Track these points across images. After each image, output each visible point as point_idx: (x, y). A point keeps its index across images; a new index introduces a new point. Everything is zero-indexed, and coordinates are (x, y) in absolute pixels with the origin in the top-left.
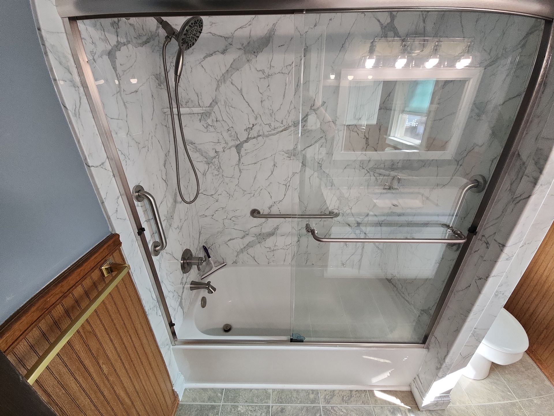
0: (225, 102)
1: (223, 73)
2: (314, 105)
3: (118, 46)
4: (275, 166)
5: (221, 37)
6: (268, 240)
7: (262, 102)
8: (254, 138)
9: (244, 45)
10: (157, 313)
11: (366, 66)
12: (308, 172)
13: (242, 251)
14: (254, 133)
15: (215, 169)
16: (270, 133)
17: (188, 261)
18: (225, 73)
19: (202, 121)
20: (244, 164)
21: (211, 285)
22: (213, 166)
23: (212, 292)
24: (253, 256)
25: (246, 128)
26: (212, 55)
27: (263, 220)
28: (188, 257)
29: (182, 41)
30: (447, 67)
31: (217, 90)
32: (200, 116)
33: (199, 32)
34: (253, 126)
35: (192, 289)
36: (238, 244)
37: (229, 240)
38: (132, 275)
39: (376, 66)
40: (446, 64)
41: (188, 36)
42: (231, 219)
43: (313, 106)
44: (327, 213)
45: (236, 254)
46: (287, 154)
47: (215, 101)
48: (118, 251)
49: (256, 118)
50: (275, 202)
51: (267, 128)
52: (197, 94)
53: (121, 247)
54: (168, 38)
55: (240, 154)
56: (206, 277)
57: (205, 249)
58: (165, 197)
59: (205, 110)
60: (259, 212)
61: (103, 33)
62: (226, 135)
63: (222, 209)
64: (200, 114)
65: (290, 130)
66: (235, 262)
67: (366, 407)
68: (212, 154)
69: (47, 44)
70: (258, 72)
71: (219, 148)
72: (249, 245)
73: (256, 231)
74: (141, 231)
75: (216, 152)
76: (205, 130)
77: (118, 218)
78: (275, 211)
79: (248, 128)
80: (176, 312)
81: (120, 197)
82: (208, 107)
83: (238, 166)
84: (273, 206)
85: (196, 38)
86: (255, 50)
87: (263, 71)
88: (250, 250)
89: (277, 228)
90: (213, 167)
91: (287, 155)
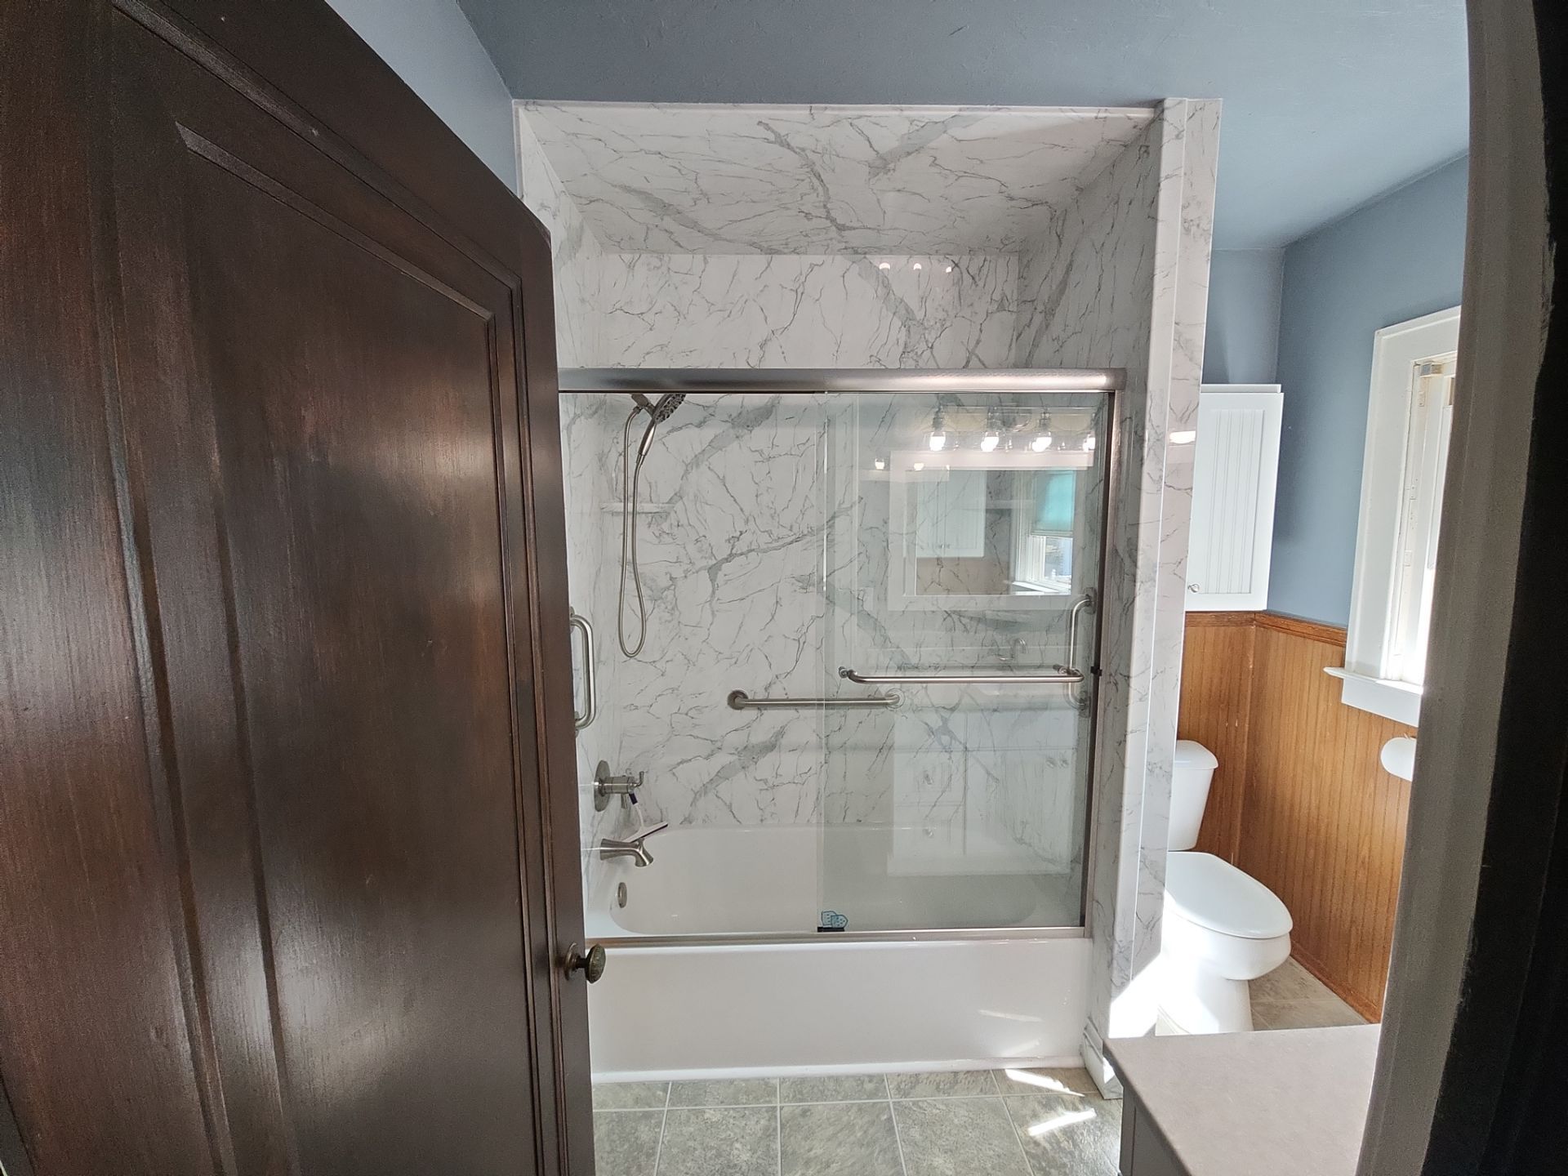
0: (695, 496)
4: (779, 606)
5: (698, 405)
6: (761, 762)
7: (757, 496)
8: (741, 554)
9: (733, 417)
11: (931, 446)
12: (840, 614)
13: (705, 789)
14: (741, 546)
15: (666, 610)
16: (770, 546)
17: (601, 785)
18: (699, 454)
19: (652, 525)
20: (721, 601)
21: (644, 849)
22: (663, 605)
23: (645, 864)
24: (728, 803)
25: (727, 538)
26: (681, 428)
27: (755, 712)
28: (605, 779)
29: (657, 412)
30: (1066, 449)
31: (684, 478)
32: (650, 518)
33: (678, 406)
34: (741, 534)
35: (605, 854)
36: (701, 771)
37: (679, 764)
39: (948, 447)
40: (1063, 444)
41: (665, 409)
42: (687, 714)
45: (690, 798)
46: (799, 581)
47: (678, 494)
49: (747, 521)
50: (777, 677)
51: (765, 538)
52: (650, 483)
54: (637, 410)
55: (716, 583)
59: (660, 508)
60: (745, 697)
62: (692, 549)
63: (671, 691)
64: (650, 515)
65: (804, 541)
66: (688, 820)
67: (989, 1098)
68: (664, 582)
70: (753, 453)
71: (678, 572)
72: (722, 775)
73: (737, 740)
75: (671, 578)
76: (656, 541)
78: (777, 693)
79: (733, 537)
82: (667, 503)
83: (710, 604)
84: (775, 683)
85: (672, 411)
86: (749, 423)
87: (761, 452)
88: (723, 788)
89: (781, 733)
91: (801, 584)
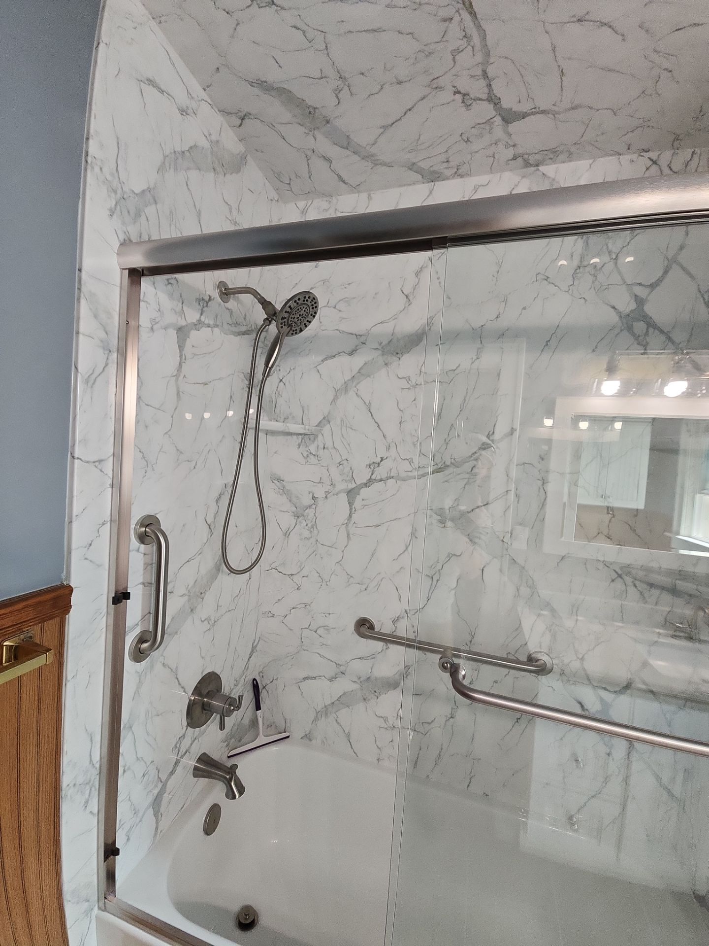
0: (342, 421)
1: (346, 380)
2: (494, 432)
3: (197, 326)
4: (414, 537)
5: (352, 334)
6: (383, 697)
7: (400, 423)
8: (381, 480)
9: (383, 344)
10: (87, 802)
11: (602, 390)
12: (481, 555)
13: (326, 711)
14: (380, 472)
15: (306, 527)
16: (410, 474)
17: (205, 700)
18: (349, 380)
19: (301, 446)
20: (357, 526)
21: (236, 776)
22: (304, 521)
23: (234, 797)
24: (347, 731)
25: (369, 463)
26: (334, 356)
27: (380, 645)
28: (209, 692)
29: (282, 320)
31: (333, 402)
32: (300, 439)
33: (311, 315)
34: (382, 460)
35: (198, 773)
37: (305, 679)
38: (66, 685)
41: (291, 316)
42: (316, 631)
43: (492, 435)
44: (524, 658)
45: (312, 716)
46: (437, 515)
47: (326, 419)
48: (56, 621)
49: (388, 448)
50: (406, 611)
51: (405, 466)
52: (303, 408)
53: (67, 616)
54: (268, 321)
55: (353, 507)
56: (238, 756)
57: (256, 688)
58: (200, 554)
59: (308, 430)
60: (372, 627)
61: (180, 304)
62: (334, 471)
63: (304, 606)
64: (300, 435)
65: (447, 472)
66: (308, 737)
68: (307, 500)
69: (83, 289)
70: (398, 379)
71: (320, 493)
72: (343, 701)
74: (121, 597)
75: (314, 498)
76: (303, 461)
77: (86, 559)
79: (373, 462)
80: (138, 820)
81: (109, 523)
82: (315, 426)
83: (346, 528)
84: (403, 617)
85: (306, 322)
87: (408, 379)
88: (343, 714)
89: (406, 673)
90: (304, 523)
91: (439, 518)
